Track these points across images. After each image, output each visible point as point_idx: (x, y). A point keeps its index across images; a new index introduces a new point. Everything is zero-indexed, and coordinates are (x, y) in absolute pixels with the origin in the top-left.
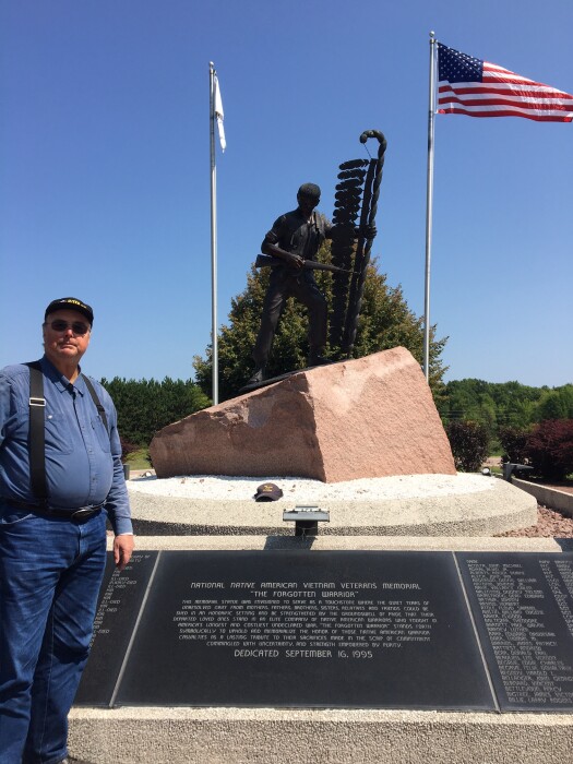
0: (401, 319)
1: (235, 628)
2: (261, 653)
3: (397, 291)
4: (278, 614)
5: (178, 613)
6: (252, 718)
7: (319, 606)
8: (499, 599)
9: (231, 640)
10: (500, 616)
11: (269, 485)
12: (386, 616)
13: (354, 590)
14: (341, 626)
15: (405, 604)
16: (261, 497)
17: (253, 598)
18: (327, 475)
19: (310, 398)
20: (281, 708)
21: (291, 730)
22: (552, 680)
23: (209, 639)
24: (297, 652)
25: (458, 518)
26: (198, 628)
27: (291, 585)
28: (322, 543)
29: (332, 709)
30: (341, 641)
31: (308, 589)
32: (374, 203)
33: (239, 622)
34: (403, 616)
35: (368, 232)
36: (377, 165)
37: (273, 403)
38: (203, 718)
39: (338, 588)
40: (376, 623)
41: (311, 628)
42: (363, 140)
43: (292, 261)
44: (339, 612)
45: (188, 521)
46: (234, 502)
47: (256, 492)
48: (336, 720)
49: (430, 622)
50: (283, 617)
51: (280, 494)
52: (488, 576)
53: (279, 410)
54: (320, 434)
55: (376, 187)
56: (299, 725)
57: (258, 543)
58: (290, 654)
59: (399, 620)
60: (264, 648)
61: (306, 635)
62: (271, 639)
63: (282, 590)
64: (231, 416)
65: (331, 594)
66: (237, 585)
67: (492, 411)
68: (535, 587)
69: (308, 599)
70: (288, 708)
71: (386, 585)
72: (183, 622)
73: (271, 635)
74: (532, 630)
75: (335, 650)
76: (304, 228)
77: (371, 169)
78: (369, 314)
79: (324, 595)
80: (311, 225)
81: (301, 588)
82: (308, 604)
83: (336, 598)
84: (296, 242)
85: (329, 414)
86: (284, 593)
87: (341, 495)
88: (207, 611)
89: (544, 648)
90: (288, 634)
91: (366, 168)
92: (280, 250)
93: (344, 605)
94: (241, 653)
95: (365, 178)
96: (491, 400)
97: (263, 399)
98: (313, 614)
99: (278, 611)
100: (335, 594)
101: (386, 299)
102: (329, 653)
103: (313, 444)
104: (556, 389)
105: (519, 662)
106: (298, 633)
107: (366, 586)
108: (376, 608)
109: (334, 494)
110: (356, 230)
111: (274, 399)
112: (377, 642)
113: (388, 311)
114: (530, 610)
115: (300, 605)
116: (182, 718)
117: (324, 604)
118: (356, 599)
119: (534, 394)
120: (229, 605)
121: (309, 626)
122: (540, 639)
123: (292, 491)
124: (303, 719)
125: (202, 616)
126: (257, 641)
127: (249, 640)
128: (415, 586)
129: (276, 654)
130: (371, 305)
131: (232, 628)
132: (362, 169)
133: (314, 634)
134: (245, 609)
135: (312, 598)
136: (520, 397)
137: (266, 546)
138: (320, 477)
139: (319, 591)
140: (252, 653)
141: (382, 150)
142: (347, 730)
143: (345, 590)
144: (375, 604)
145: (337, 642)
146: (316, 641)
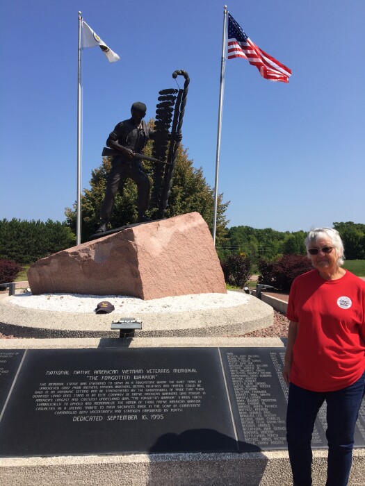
0: (201, 189)
1: (75, 402)
2: (91, 418)
3: (199, 171)
4: (104, 392)
5: (36, 392)
6: (82, 462)
7: (131, 385)
8: (245, 378)
9: (71, 410)
10: (244, 389)
11: (105, 302)
12: (174, 391)
13: (155, 374)
14: (145, 398)
15: (186, 383)
16: (100, 310)
17: (88, 381)
18: (145, 296)
19: (135, 245)
20: (102, 455)
21: (108, 469)
22: (272, 429)
23: (57, 410)
24: (115, 417)
25: (224, 323)
26: (50, 402)
27: (114, 372)
28: (137, 343)
29: (135, 454)
30: (144, 409)
31: (125, 374)
32: (181, 118)
33: (78, 397)
34: (185, 391)
35: (177, 137)
36: (183, 93)
37: (111, 247)
38: (49, 464)
39: (145, 373)
40: (168, 396)
41: (125, 401)
42: (174, 76)
43: (127, 153)
44: (144, 389)
45: (49, 327)
46: (81, 314)
47: (96, 307)
48: (137, 461)
49: (201, 394)
50: (108, 393)
51: (112, 308)
52: (239, 363)
53: (115, 252)
54: (141, 268)
55: (182, 108)
56: (113, 466)
57: (94, 343)
58: (110, 418)
59: (182, 394)
60: (93, 415)
61: (121, 405)
62: (98, 409)
63: (108, 375)
64: (83, 255)
65: (140, 377)
66: (78, 372)
67: (256, 246)
68: (266, 370)
69: (124, 381)
70: (106, 455)
71: (176, 371)
72: (39, 398)
73: (98, 406)
74: (263, 397)
75: (139, 415)
76: (135, 131)
77: (179, 95)
78: (181, 185)
79: (135, 378)
80: (140, 130)
81: (120, 373)
82: (124, 384)
83: (143, 380)
84: (129, 140)
85: (148, 256)
86: (109, 377)
87: (153, 309)
88: (56, 391)
89: (269, 409)
90: (110, 405)
91: (176, 95)
92: (119, 145)
93: (148, 384)
94: (77, 419)
95: (175, 101)
96: (255, 239)
97: (105, 244)
98: (127, 390)
99: (104, 389)
100: (143, 377)
101: (192, 176)
102: (136, 417)
103: (136, 275)
104: (293, 234)
105: (254, 418)
106: (116, 404)
107: (163, 371)
108: (168, 386)
109: (148, 308)
110: (169, 135)
111: (112, 245)
112: (167, 408)
113: (193, 184)
114: (263, 384)
115: (119, 385)
116: (35, 464)
117: (135, 384)
118: (155, 380)
119: (280, 236)
120: (71, 386)
121: (123, 399)
122: (267, 403)
123: (121, 306)
124: (116, 462)
125: (53, 394)
126: (89, 410)
127: (83, 409)
128: (194, 371)
129: (101, 418)
130: (183, 180)
131: (73, 402)
132: (174, 95)
133: (127, 405)
134: (82, 389)
135: (127, 380)
136: (272, 237)
137: (100, 345)
138: (140, 296)
139: (132, 375)
140: (85, 419)
141: (186, 84)
142: (144, 467)
143: (149, 374)
144: (168, 383)
145: (141, 409)
146: (128, 409)
